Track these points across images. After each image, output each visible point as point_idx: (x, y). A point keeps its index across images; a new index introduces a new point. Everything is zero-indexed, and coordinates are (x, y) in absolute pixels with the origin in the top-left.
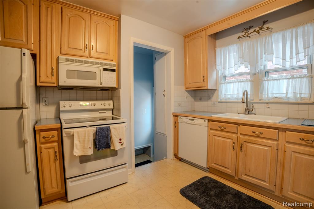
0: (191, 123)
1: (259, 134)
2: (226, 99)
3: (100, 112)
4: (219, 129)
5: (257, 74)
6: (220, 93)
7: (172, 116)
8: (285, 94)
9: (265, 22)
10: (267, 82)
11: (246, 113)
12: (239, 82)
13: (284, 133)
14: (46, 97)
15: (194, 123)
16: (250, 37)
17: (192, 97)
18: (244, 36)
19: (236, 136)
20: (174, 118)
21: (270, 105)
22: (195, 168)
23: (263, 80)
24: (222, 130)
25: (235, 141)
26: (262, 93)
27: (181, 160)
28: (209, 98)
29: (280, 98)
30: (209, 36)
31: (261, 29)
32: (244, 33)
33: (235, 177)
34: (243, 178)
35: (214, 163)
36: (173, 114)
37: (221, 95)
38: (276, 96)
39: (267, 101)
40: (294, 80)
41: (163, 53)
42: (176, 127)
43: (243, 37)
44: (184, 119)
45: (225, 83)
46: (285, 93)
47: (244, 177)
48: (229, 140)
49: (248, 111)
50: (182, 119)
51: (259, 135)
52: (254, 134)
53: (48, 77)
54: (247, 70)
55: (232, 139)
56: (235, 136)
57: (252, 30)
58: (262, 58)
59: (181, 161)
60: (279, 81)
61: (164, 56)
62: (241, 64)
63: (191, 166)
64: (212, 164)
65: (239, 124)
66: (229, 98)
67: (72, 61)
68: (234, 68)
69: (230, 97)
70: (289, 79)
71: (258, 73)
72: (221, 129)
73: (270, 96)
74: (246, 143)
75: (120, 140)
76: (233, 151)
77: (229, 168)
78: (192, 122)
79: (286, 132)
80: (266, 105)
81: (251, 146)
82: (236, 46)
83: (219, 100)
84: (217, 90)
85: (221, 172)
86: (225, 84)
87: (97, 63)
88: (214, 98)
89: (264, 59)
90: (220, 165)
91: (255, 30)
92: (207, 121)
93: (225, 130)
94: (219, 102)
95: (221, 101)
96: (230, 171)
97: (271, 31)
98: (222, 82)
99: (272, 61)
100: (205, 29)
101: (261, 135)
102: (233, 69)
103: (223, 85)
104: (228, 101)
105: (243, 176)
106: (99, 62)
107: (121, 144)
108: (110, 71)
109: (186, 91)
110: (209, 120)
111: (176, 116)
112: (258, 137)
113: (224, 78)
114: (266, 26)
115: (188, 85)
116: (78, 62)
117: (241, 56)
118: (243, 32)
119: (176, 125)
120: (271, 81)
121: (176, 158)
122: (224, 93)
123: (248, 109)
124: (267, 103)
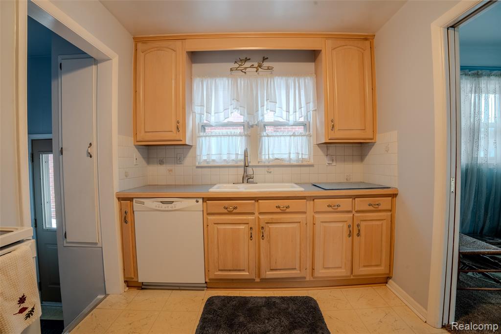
0: (167, 209)
1: (285, 208)
2: (208, 162)
4: (226, 211)
5: (255, 126)
6: (198, 153)
7: (116, 200)
8: (288, 155)
9: (264, 59)
10: (266, 138)
11: (244, 181)
12: (229, 136)
13: (312, 202)
15: (174, 209)
16: (245, 73)
17: (144, 158)
18: (238, 69)
19: (254, 218)
20: (121, 205)
21: (272, 169)
22: (179, 292)
23: (262, 135)
24: (230, 213)
25: (252, 226)
26: (261, 153)
27: (143, 287)
28: (179, 160)
29: (282, 160)
30: (187, 52)
31: (260, 66)
32: (236, 65)
33: (254, 280)
34: (268, 277)
35: (219, 270)
36: (117, 195)
37: (200, 155)
38: (276, 156)
39: (267, 164)
40: (295, 138)
41: (92, 58)
42: (126, 222)
43: (236, 70)
44: (149, 203)
45: (206, 136)
46: (288, 153)
47: (270, 274)
48: (242, 227)
49: (247, 179)
50: (143, 203)
51: (285, 210)
52: (278, 210)
54: (241, 119)
55: (248, 224)
56: (252, 218)
57: (248, 64)
58: (263, 106)
59: (142, 289)
60: (280, 138)
61: (91, 65)
62: (234, 109)
63: (170, 291)
64: (216, 273)
65: (256, 199)
66: (214, 161)
68: (223, 113)
69: (215, 159)
70: (290, 136)
71: (257, 125)
72: (228, 211)
73: (271, 157)
74: (268, 224)
76: (250, 241)
77: (245, 269)
78: (170, 207)
79: (313, 200)
80: (266, 169)
81: (276, 228)
82: (227, 81)
83: (197, 164)
84: (193, 147)
85: (233, 280)
86: (208, 138)
88: (188, 161)
89: (265, 107)
90: (230, 270)
91: (253, 65)
92: (201, 201)
93: (235, 211)
94: (198, 167)
95: (199, 165)
96: (247, 273)
97: (272, 73)
98: (202, 134)
99: (275, 112)
100: (182, 39)
101: (287, 209)
102: (222, 116)
103: (204, 138)
104: (211, 164)
105: (267, 273)
109: (136, 146)
110: (205, 200)
111: (125, 199)
112: (284, 212)
113: (203, 127)
114: (266, 64)
115: (142, 136)
117: (235, 98)
118: (236, 62)
119: (126, 219)
120: (272, 138)
121: (128, 286)
122: (204, 152)
123: (247, 176)
124: (268, 166)
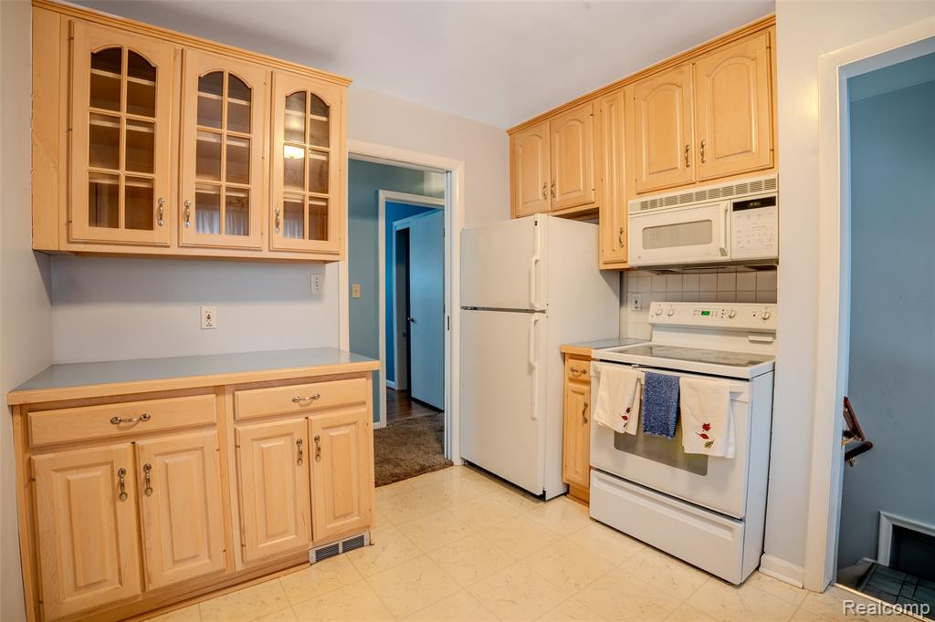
3: (752, 338)
14: (636, 293)
53: (614, 250)
67: (654, 204)
75: (706, 427)
87: (714, 193)
106: (718, 189)
107: (706, 441)
108: (758, 207)
116: (667, 204)
